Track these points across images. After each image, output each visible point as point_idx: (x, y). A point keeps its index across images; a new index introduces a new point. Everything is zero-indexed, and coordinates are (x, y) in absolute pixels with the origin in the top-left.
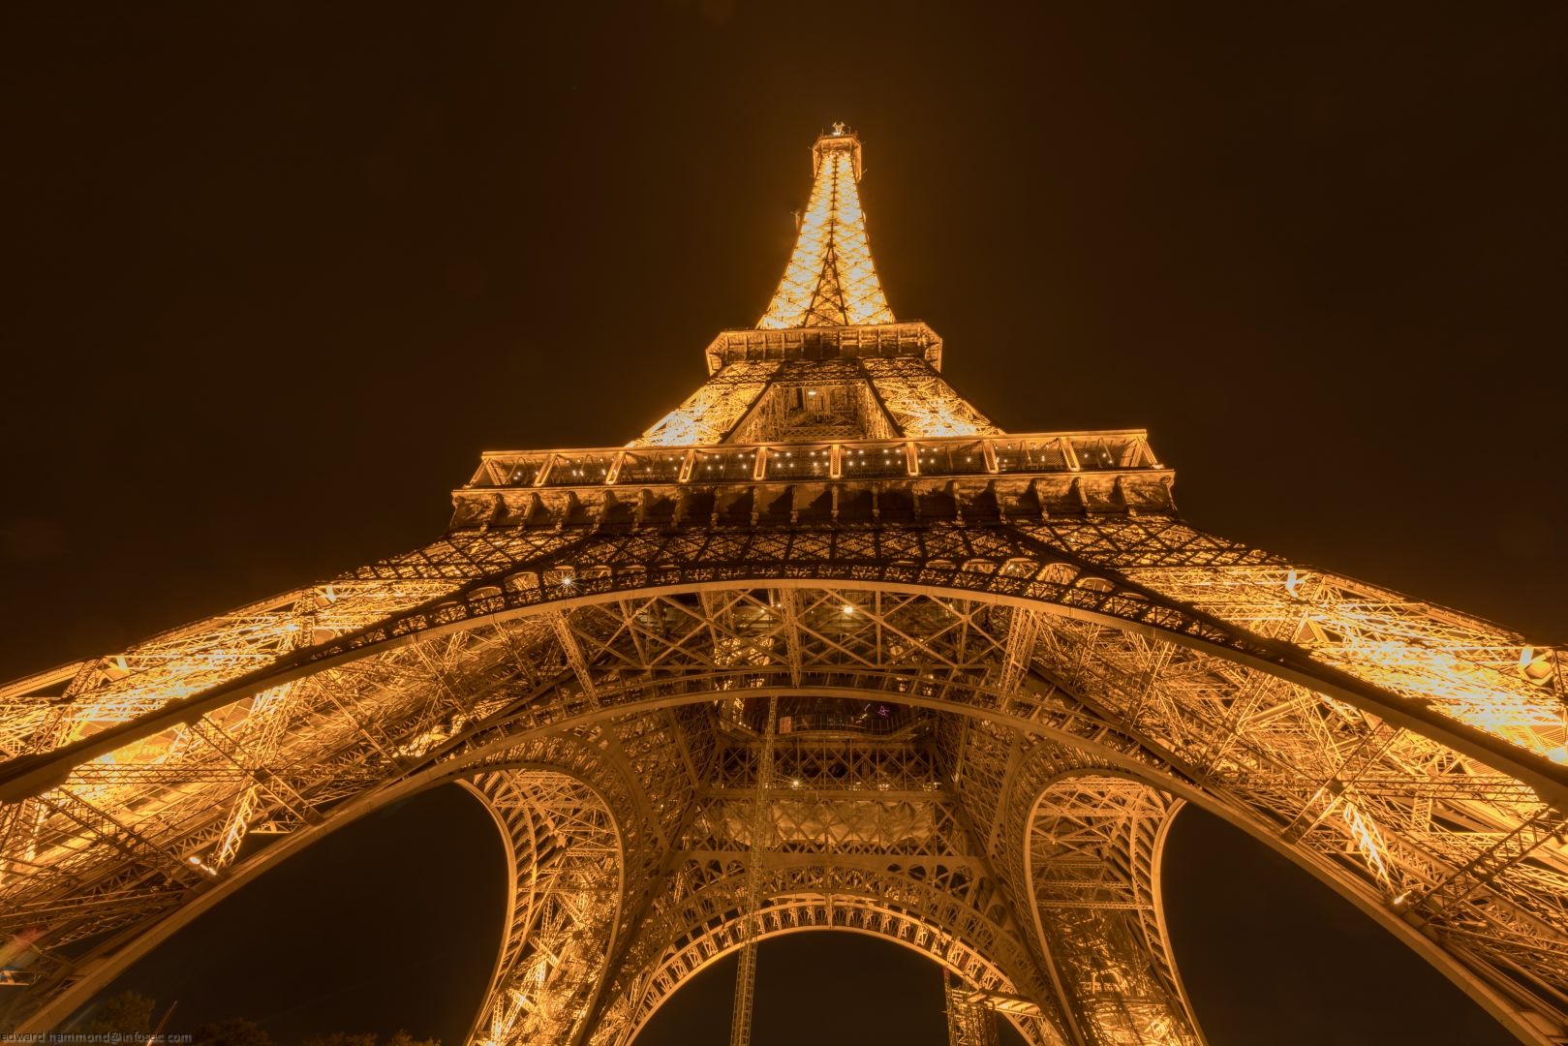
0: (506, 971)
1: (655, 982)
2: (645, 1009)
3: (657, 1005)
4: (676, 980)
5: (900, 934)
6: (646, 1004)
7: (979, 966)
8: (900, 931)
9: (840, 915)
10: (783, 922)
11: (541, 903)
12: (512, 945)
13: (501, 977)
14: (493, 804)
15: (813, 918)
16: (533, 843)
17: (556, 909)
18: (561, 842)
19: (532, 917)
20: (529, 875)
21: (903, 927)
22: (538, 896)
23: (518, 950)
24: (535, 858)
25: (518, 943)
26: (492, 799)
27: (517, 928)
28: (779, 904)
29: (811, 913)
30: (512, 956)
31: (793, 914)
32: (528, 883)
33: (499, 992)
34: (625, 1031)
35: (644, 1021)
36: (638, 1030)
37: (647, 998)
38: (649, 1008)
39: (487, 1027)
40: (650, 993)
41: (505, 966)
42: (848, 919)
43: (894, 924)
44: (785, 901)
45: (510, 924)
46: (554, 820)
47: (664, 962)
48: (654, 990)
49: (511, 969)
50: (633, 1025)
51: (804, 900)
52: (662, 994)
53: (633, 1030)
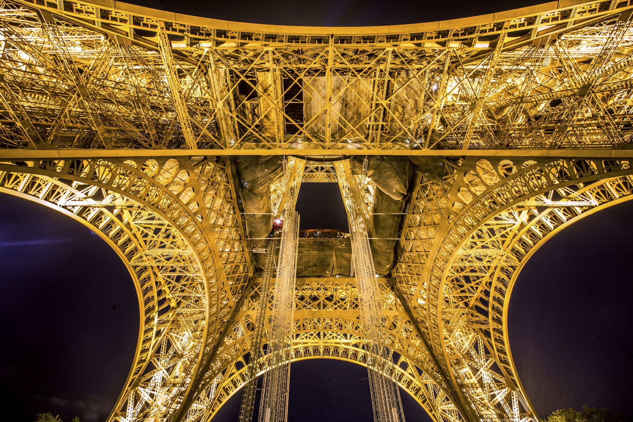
0: (137, 376)
1: (224, 388)
2: (218, 403)
3: (224, 401)
4: (236, 387)
5: (358, 359)
6: (218, 399)
7: (400, 374)
8: (359, 358)
9: (327, 350)
10: (296, 355)
11: (160, 338)
12: (141, 361)
13: (133, 380)
14: (130, 263)
15: (312, 352)
16: (156, 298)
17: (169, 345)
18: (173, 304)
19: (153, 347)
20: (153, 319)
21: (360, 356)
22: (158, 333)
23: (145, 364)
24: (156, 309)
25: (145, 360)
26: (130, 260)
27: (144, 351)
28: (294, 345)
29: (311, 350)
30: (140, 368)
31: (301, 351)
32: (152, 323)
33: (132, 389)
34: (206, 415)
35: (217, 409)
36: (213, 414)
37: (219, 397)
38: (221, 402)
39: (124, 409)
40: (221, 394)
41: (135, 374)
42: (331, 352)
43: (355, 355)
44: (296, 344)
45: (140, 347)
46: (169, 288)
47: (229, 377)
48: (223, 392)
49: (140, 376)
50: (211, 412)
51: (307, 343)
52: (228, 394)
53: (211, 415)
